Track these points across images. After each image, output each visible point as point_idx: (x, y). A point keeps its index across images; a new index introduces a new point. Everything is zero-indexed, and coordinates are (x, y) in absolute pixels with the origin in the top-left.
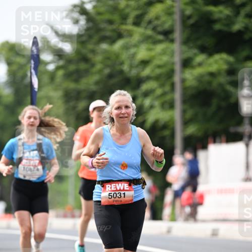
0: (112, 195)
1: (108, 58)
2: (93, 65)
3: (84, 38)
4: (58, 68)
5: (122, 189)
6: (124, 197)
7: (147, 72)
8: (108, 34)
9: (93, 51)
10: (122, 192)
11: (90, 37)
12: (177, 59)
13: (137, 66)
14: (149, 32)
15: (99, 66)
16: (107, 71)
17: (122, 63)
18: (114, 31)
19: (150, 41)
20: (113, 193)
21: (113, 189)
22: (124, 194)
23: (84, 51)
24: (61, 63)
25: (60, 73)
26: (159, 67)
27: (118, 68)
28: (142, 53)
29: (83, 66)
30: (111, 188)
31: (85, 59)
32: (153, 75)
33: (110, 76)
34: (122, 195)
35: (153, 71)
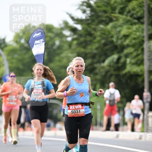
0: (73, 111)
1: (104, 34)
2: (95, 38)
3: (89, 22)
4: (73, 40)
5: (78, 108)
6: (80, 113)
7: (127, 42)
8: (104, 19)
9: (95, 29)
10: (78, 110)
11: (93, 21)
12: (145, 34)
13: (121, 39)
14: (129, 18)
15: (98, 38)
16: (103, 41)
17: (112, 37)
18: (107, 17)
19: (129, 23)
20: (74, 110)
21: (73, 108)
22: (80, 111)
23: (89, 29)
24: (75, 36)
25: (75, 42)
26: (135, 39)
27: (110, 39)
28: (124, 31)
29: (89, 38)
30: (72, 108)
31: (90, 34)
32: (131, 44)
33: (105, 45)
34: (79, 112)
35: (131, 41)
